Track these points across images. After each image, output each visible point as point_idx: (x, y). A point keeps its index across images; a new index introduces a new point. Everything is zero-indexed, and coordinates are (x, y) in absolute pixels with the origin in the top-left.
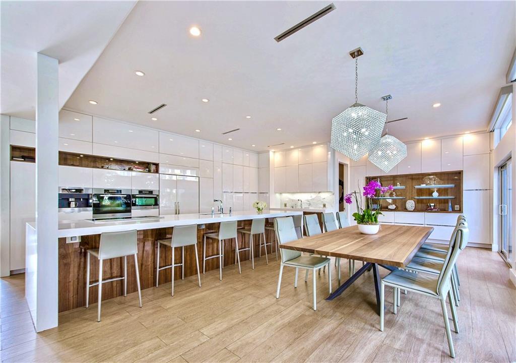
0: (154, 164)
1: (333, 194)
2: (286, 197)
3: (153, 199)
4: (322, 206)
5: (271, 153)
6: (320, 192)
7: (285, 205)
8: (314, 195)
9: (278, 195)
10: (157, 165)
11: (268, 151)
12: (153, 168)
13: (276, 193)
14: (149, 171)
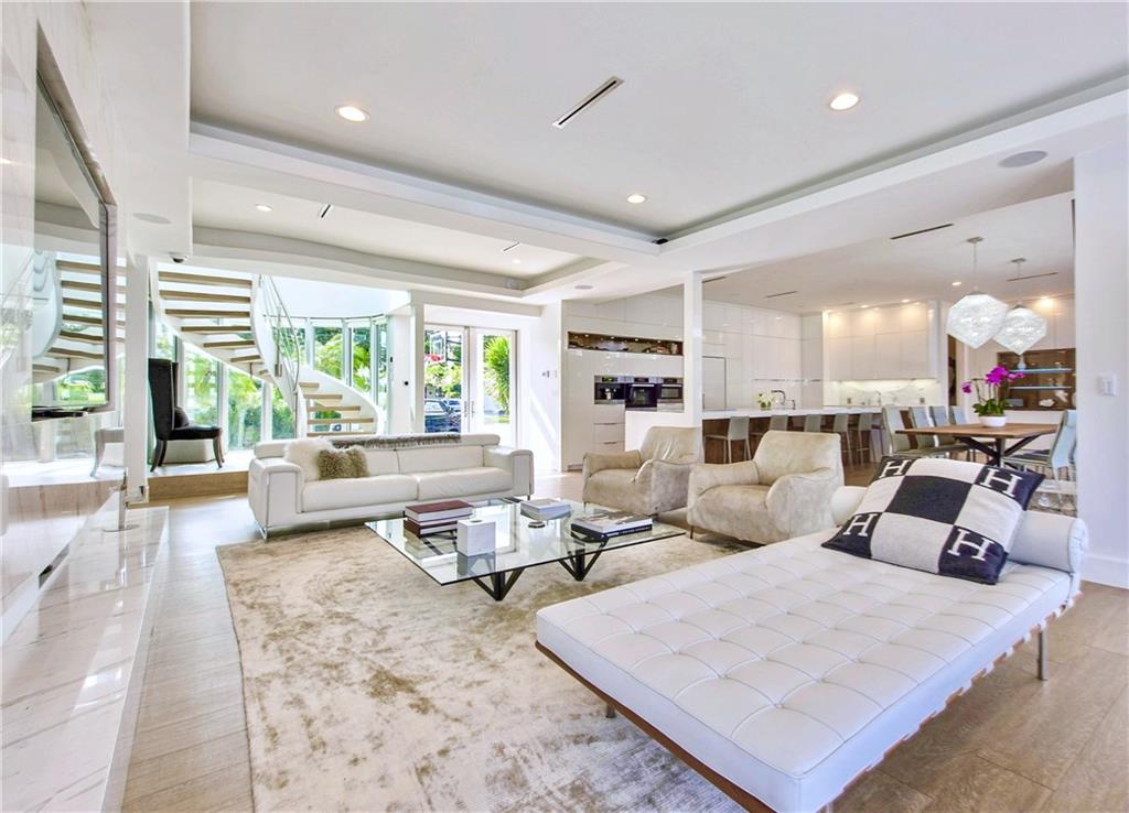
0: (676, 343)
1: (938, 382)
2: (851, 387)
3: (676, 391)
4: (918, 401)
5: (825, 315)
6: (913, 379)
7: (849, 401)
8: (902, 384)
9: (835, 384)
10: (680, 345)
11: (821, 313)
12: (675, 348)
13: (833, 380)
14: (671, 353)
